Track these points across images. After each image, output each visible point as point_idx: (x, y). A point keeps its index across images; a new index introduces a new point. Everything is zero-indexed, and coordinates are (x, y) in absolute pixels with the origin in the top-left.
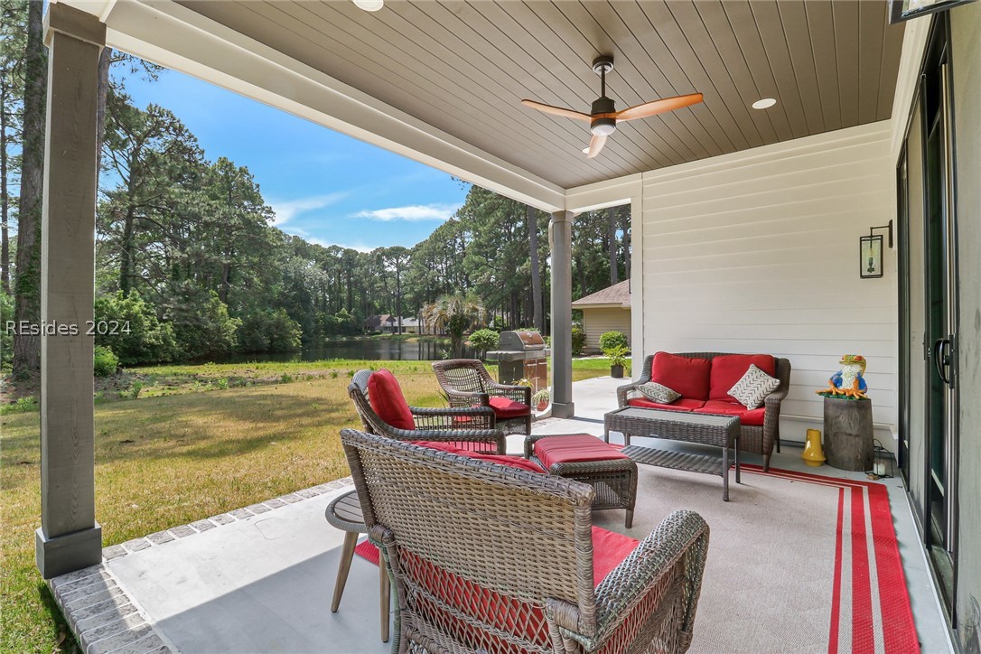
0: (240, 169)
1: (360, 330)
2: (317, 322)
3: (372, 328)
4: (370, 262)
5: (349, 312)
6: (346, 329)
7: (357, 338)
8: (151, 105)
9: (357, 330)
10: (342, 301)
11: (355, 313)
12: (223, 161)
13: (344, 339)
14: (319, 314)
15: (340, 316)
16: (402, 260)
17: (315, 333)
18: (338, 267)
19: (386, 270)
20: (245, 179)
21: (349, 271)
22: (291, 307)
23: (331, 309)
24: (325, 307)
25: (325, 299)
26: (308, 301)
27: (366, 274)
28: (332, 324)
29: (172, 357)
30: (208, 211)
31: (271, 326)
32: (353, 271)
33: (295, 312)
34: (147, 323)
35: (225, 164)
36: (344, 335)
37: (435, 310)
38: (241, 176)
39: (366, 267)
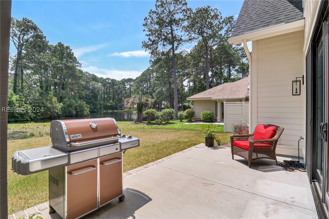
0: (66, 46)
1: (117, 108)
2: (101, 105)
3: (121, 107)
4: (120, 84)
5: (113, 102)
6: (112, 108)
7: (115, 111)
8: (24, 18)
9: (115, 108)
10: (110, 98)
11: (115, 102)
12: (60, 44)
13: (111, 111)
14: (102, 102)
15: (109, 103)
16: (132, 83)
17: (100, 109)
18: (108, 85)
19: (126, 87)
20: (68, 51)
21: (113, 87)
22: (91, 100)
23: (107, 100)
24: (104, 99)
25: (104, 97)
26: (97, 97)
27: (119, 88)
28: (107, 106)
29: (30, 118)
30: (49, 61)
31: (77, 106)
32: (115, 87)
33: (92, 101)
34: (18, 105)
35: (60, 45)
36: (111, 110)
37: (130, 101)
38: (67, 50)
39: (119, 86)
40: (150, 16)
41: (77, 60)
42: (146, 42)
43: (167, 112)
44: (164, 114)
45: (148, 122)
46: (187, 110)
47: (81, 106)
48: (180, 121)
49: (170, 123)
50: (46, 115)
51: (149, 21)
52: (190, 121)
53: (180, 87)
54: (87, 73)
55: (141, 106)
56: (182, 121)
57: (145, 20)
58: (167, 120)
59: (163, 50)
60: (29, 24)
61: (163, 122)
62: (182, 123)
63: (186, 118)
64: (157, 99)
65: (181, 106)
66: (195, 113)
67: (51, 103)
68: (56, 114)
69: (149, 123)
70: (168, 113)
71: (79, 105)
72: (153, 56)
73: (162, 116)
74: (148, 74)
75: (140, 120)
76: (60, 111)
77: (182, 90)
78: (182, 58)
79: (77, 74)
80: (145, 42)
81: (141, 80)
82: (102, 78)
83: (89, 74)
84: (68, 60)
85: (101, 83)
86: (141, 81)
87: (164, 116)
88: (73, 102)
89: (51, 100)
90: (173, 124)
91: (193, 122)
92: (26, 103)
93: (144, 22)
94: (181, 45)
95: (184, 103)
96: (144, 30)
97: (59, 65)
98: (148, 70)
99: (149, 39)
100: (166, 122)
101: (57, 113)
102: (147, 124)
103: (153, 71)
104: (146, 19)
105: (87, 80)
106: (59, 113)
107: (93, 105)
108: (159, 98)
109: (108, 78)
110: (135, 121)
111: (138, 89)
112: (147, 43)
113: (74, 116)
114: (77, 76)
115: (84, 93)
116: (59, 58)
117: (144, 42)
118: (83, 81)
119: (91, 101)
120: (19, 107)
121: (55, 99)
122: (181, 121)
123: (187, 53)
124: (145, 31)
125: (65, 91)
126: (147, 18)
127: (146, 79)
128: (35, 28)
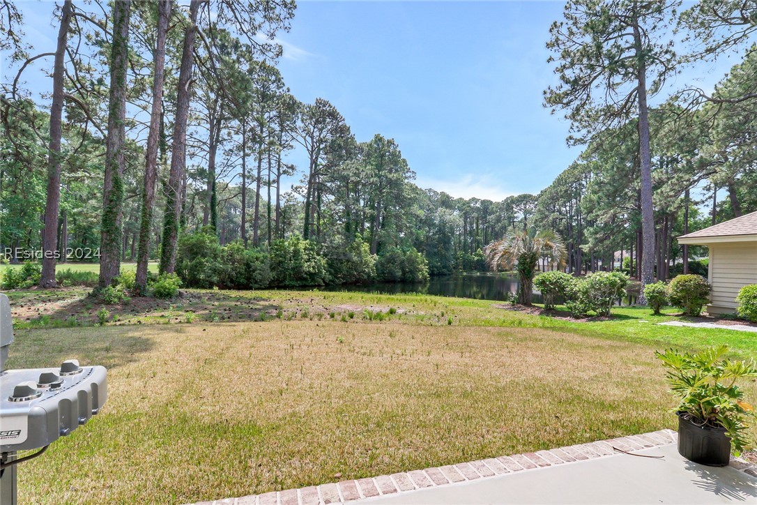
0: (388, 140)
2: (457, 259)
4: (500, 209)
6: (481, 266)
10: (478, 243)
12: (376, 138)
14: (460, 253)
15: (476, 255)
16: (530, 206)
17: (454, 268)
18: (475, 215)
19: (515, 215)
20: (391, 149)
21: (485, 217)
22: (436, 248)
23: (471, 248)
24: (465, 247)
25: (465, 240)
26: (449, 242)
27: (498, 220)
28: (471, 262)
29: (324, 282)
30: (355, 173)
31: (404, 261)
32: (488, 217)
33: (439, 251)
34: (306, 257)
35: (379, 139)
36: (479, 271)
37: (501, 248)
38: (389, 147)
39: (497, 214)
40: (567, 16)
41: (407, 165)
42: (555, 90)
43: (601, 282)
44: (592, 287)
45: (546, 306)
46: (679, 277)
47: (412, 261)
48: (653, 312)
49: (613, 317)
50: (351, 278)
51: (564, 30)
52: (693, 316)
53: (676, 205)
54: (430, 190)
55: (531, 263)
56: (662, 311)
57: (551, 31)
58: (602, 305)
59: (609, 99)
60: (324, 108)
61: (591, 312)
62: (656, 318)
63: (676, 302)
64: (595, 245)
65: (682, 265)
66: (714, 289)
67: (359, 254)
68: (366, 277)
69: (549, 311)
70: (605, 285)
71: (407, 259)
72: (576, 124)
73: (586, 293)
74: (573, 179)
75: (525, 301)
76: (372, 270)
77: (686, 216)
78: (678, 113)
79: (407, 194)
80: (552, 91)
81: (554, 197)
82: (461, 199)
83: (434, 192)
84: (393, 168)
85: (460, 209)
86: (554, 199)
87: (592, 292)
88: (398, 252)
89: (358, 248)
90: (623, 322)
91: (705, 319)
92: (318, 255)
93: (549, 38)
94: (672, 72)
95: (695, 257)
96: (550, 60)
97: (371, 180)
98: (575, 166)
99: (563, 78)
100: (599, 310)
101: (368, 274)
102: (541, 313)
103: (586, 170)
104: (556, 26)
105: (429, 206)
106: (372, 275)
107: (441, 260)
108: (601, 241)
109: (473, 199)
110: (513, 302)
111: (543, 219)
112: (558, 92)
113: (399, 282)
114: (406, 198)
115: (422, 234)
116: (376, 165)
117: (548, 91)
118: (421, 208)
119: (436, 250)
120: (309, 260)
121: (365, 247)
122: (657, 313)
123: (697, 95)
124: (551, 62)
125: (385, 230)
126: (558, 24)
127: (566, 191)
128: (333, 115)
